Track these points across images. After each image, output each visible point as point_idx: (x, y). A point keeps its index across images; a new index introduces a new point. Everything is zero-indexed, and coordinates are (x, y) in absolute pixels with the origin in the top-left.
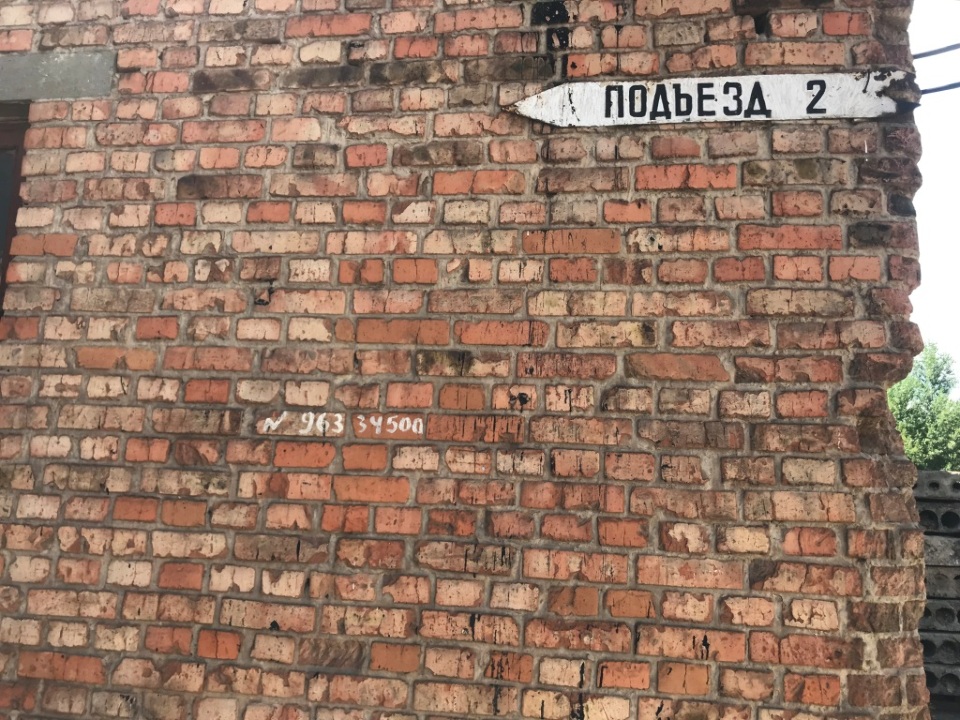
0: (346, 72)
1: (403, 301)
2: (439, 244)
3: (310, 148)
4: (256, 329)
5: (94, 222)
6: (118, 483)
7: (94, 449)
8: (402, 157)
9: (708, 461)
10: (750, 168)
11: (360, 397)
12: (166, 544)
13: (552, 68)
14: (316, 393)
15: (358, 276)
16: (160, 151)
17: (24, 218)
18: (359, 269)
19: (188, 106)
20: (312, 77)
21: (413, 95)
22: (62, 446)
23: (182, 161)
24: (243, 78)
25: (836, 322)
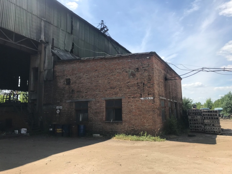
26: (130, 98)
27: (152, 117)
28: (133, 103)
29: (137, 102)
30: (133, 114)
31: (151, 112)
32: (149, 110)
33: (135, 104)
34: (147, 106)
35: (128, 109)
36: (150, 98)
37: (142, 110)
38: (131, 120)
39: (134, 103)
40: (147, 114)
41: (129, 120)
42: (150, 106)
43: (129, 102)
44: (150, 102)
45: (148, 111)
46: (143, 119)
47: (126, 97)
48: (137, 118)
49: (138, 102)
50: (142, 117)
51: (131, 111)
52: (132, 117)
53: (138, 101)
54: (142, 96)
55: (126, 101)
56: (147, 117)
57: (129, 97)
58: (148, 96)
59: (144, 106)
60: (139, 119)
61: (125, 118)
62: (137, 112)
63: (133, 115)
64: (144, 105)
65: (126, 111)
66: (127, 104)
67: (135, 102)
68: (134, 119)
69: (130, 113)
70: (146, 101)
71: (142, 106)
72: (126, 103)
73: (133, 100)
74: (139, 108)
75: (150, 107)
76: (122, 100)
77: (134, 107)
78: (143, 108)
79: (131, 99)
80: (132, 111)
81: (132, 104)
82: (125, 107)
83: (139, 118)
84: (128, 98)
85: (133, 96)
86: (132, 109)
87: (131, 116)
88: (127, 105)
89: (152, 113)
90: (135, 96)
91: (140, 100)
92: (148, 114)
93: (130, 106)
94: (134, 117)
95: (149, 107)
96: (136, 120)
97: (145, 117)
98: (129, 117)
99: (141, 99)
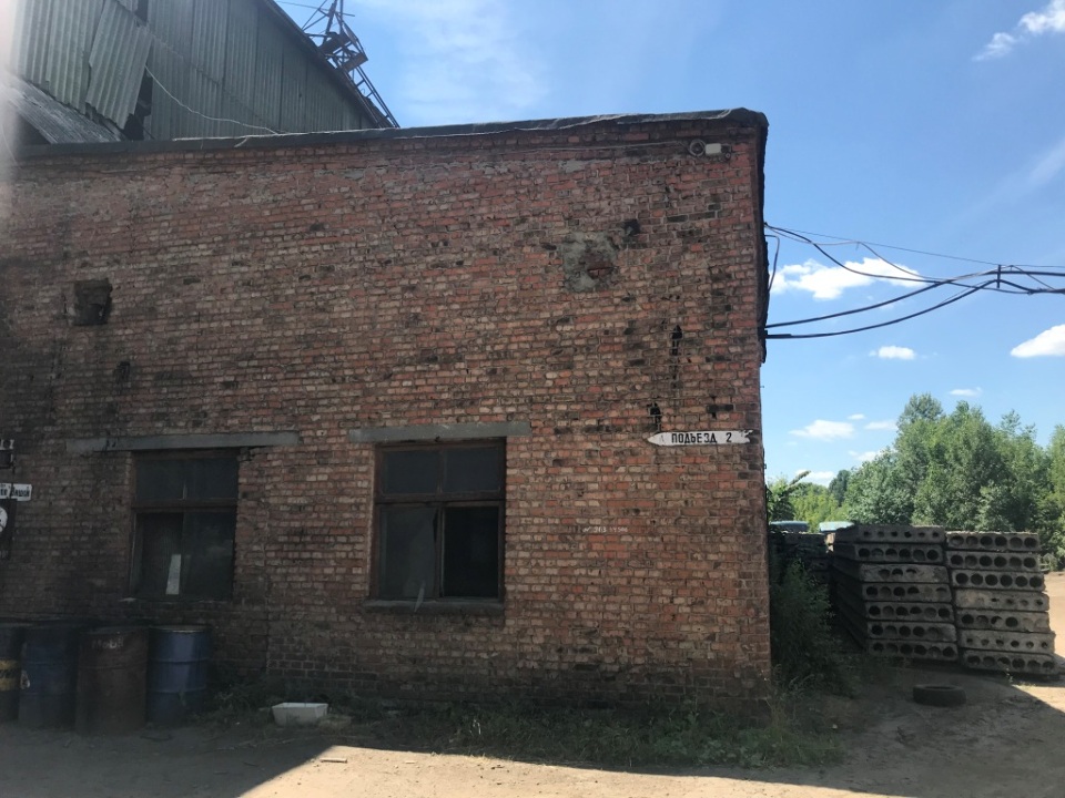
0: (598, 428)
1: (619, 495)
2: (628, 479)
3: (590, 451)
4: (579, 503)
5: (529, 473)
6: (545, 547)
7: (538, 538)
8: (616, 454)
9: (702, 537)
10: (712, 458)
11: (610, 522)
12: (561, 563)
13: (657, 428)
14: (598, 521)
15: (607, 488)
16: (547, 452)
17: (509, 472)
18: (607, 486)
19: (553, 438)
20: (589, 429)
21: (618, 436)
22: (528, 537)
23: (553, 455)
24: (568, 430)
25: (735, 500)
26: (568, 437)
27: (733, 575)
28: (596, 470)
29: (622, 463)
30: (590, 549)
31: (732, 539)
32: (715, 522)
33: (605, 478)
34: (699, 495)
35: (548, 512)
36: (721, 437)
37: (663, 522)
38: (572, 598)
39: (601, 473)
40: (699, 556)
41: (555, 597)
42: (720, 495)
43: (558, 462)
44: (719, 464)
45: (704, 529)
46: (668, 592)
47: (540, 424)
48: (624, 582)
49: (631, 460)
50: (656, 574)
51: (577, 529)
52: (583, 572)
53: (633, 453)
54: (664, 419)
55: (542, 455)
56: (700, 575)
57: (562, 424)
58: (709, 422)
59: (675, 494)
60: (636, 591)
61: (529, 580)
62: (624, 539)
63: (592, 555)
64: (677, 485)
65: (534, 529)
66: (547, 475)
67: (610, 462)
68: (596, 590)
69: (567, 547)
70: (692, 460)
71: (660, 496)
72: (541, 471)
73: (590, 446)
74: (637, 511)
75: (723, 500)
76: (509, 447)
77: (601, 496)
78: (670, 505)
79: (579, 438)
80: (583, 526)
81: (584, 479)
82: (529, 501)
83: (635, 582)
84: (557, 431)
85: (594, 423)
86: (585, 512)
87: (574, 563)
88: (542, 487)
89: (735, 548)
90: (606, 423)
91: (649, 451)
92: (706, 552)
93: (571, 493)
94: (595, 573)
95: (714, 499)
96: (612, 598)
97: (684, 575)
98: (555, 572)
99: (656, 439)
